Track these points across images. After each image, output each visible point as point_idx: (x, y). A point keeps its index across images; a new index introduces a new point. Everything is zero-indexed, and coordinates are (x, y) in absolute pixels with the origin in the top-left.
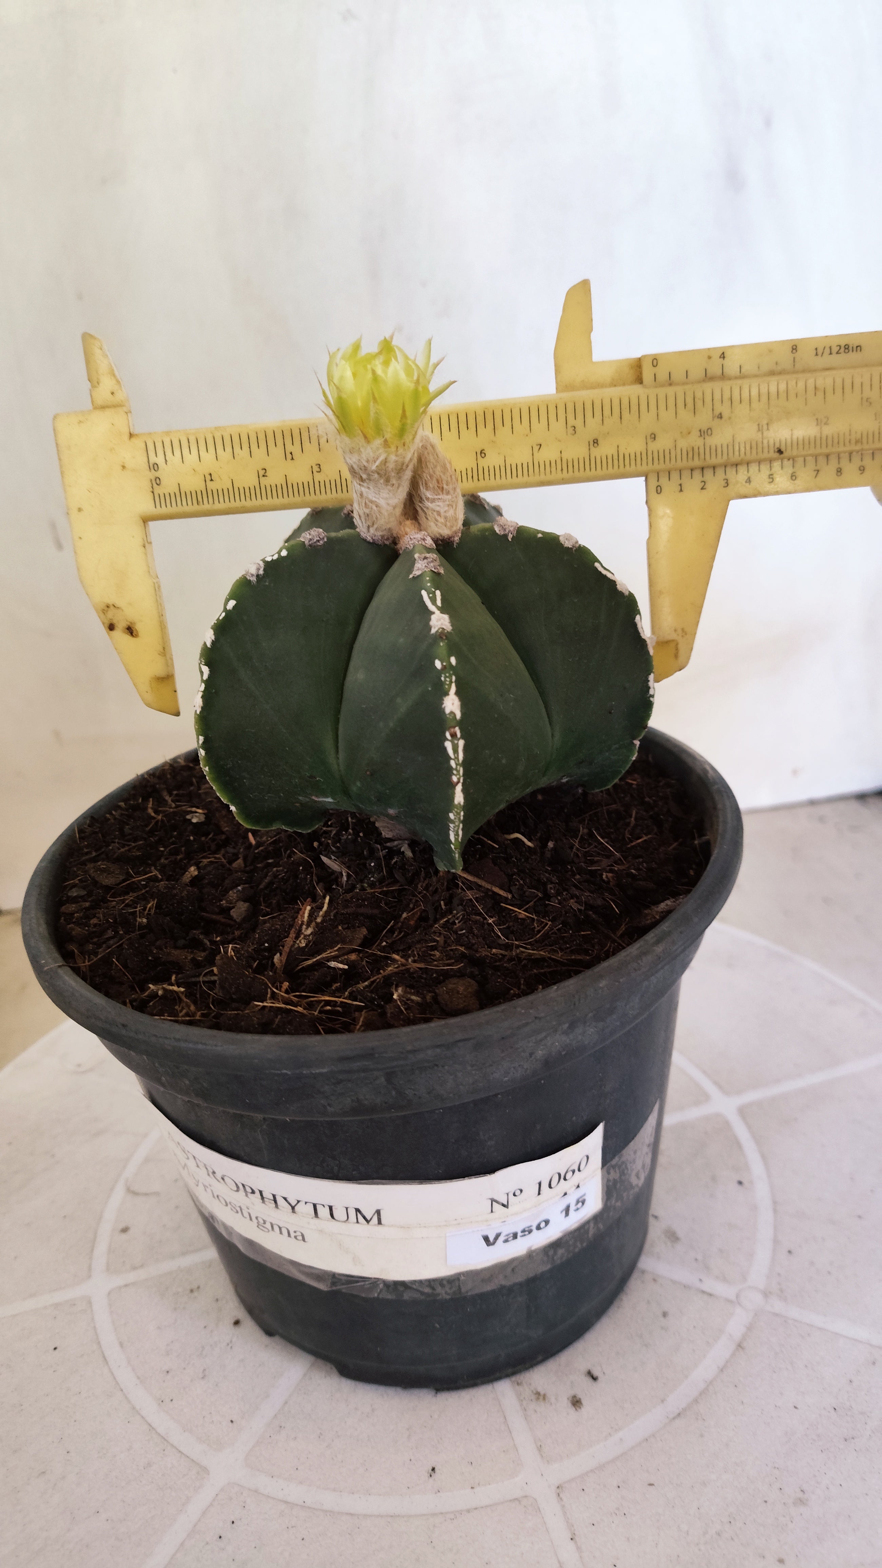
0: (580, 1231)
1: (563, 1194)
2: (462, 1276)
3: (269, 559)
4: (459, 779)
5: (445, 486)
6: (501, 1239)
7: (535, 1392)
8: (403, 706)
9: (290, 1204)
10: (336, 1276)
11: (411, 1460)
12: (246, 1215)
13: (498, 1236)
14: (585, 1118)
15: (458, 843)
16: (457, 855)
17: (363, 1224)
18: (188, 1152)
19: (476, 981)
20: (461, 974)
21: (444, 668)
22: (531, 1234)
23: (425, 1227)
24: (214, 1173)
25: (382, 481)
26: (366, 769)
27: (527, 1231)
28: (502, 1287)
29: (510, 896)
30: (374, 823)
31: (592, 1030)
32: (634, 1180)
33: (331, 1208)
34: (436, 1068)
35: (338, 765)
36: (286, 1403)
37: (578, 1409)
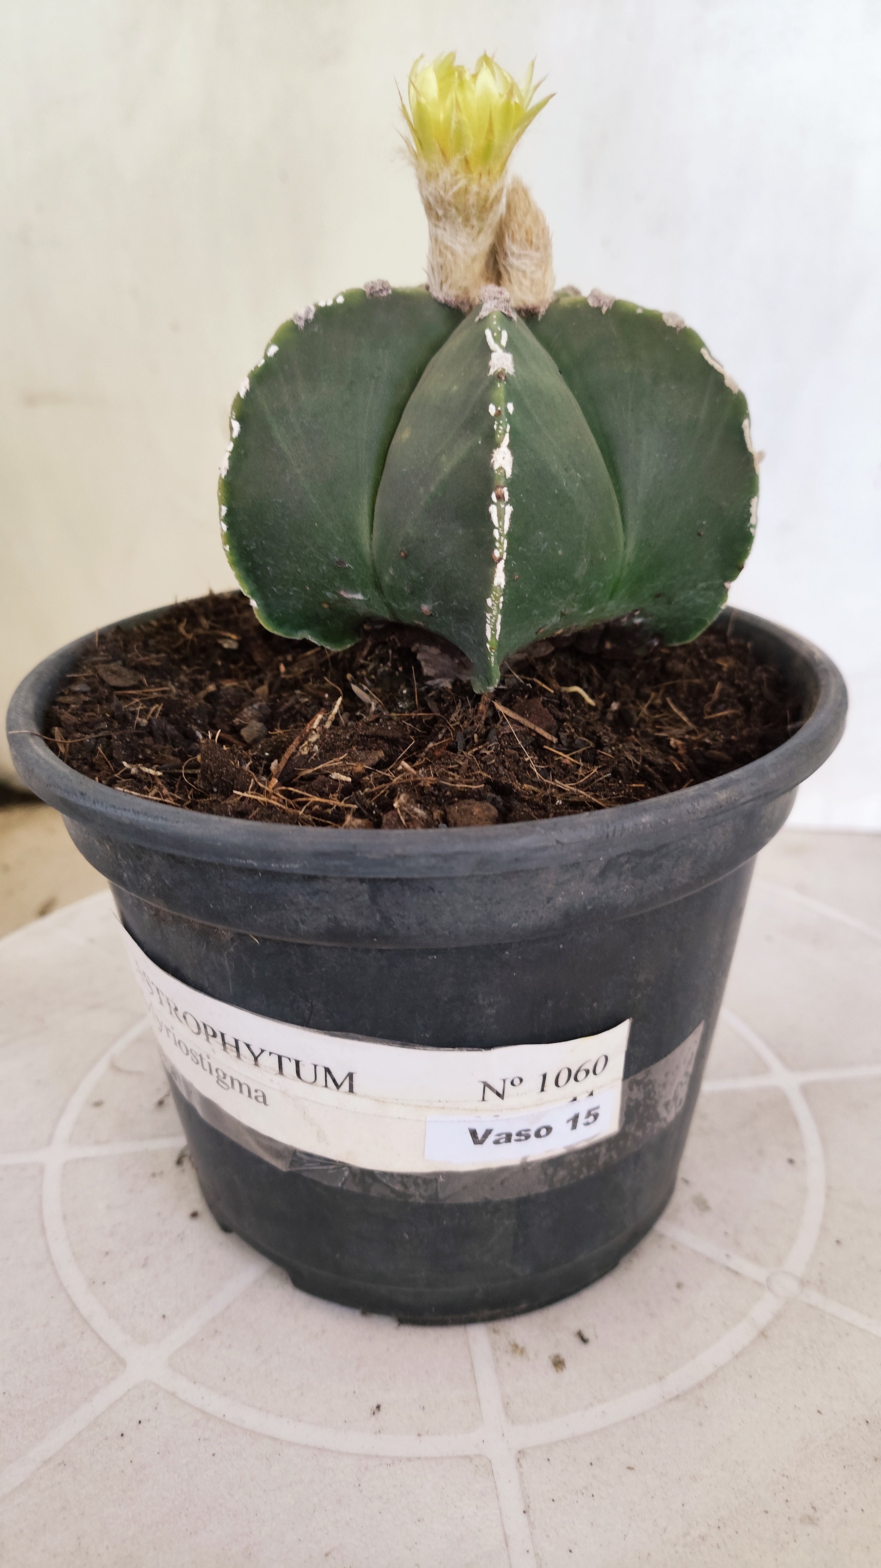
0: (589, 1153)
1: (572, 1099)
2: (441, 1176)
3: (322, 304)
4: (501, 554)
5: (534, 240)
6: (492, 1138)
7: (512, 1343)
8: (447, 465)
9: (253, 1053)
10: (298, 1154)
11: (354, 1392)
12: (206, 1066)
13: (488, 1132)
14: (608, 1008)
15: (494, 641)
16: (493, 659)
17: (332, 1090)
18: (153, 983)
19: (497, 809)
20: (479, 797)
21: (498, 413)
22: (528, 1140)
23: (403, 1104)
24: (176, 1009)
25: (460, 220)
26: (400, 549)
27: (524, 1135)
28: (487, 1202)
29: (555, 740)
30: (415, 654)
31: (627, 886)
32: (663, 1113)
33: (297, 1063)
34: (431, 892)
35: (371, 547)
36: (228, 1307)
37: (560, 1371)
